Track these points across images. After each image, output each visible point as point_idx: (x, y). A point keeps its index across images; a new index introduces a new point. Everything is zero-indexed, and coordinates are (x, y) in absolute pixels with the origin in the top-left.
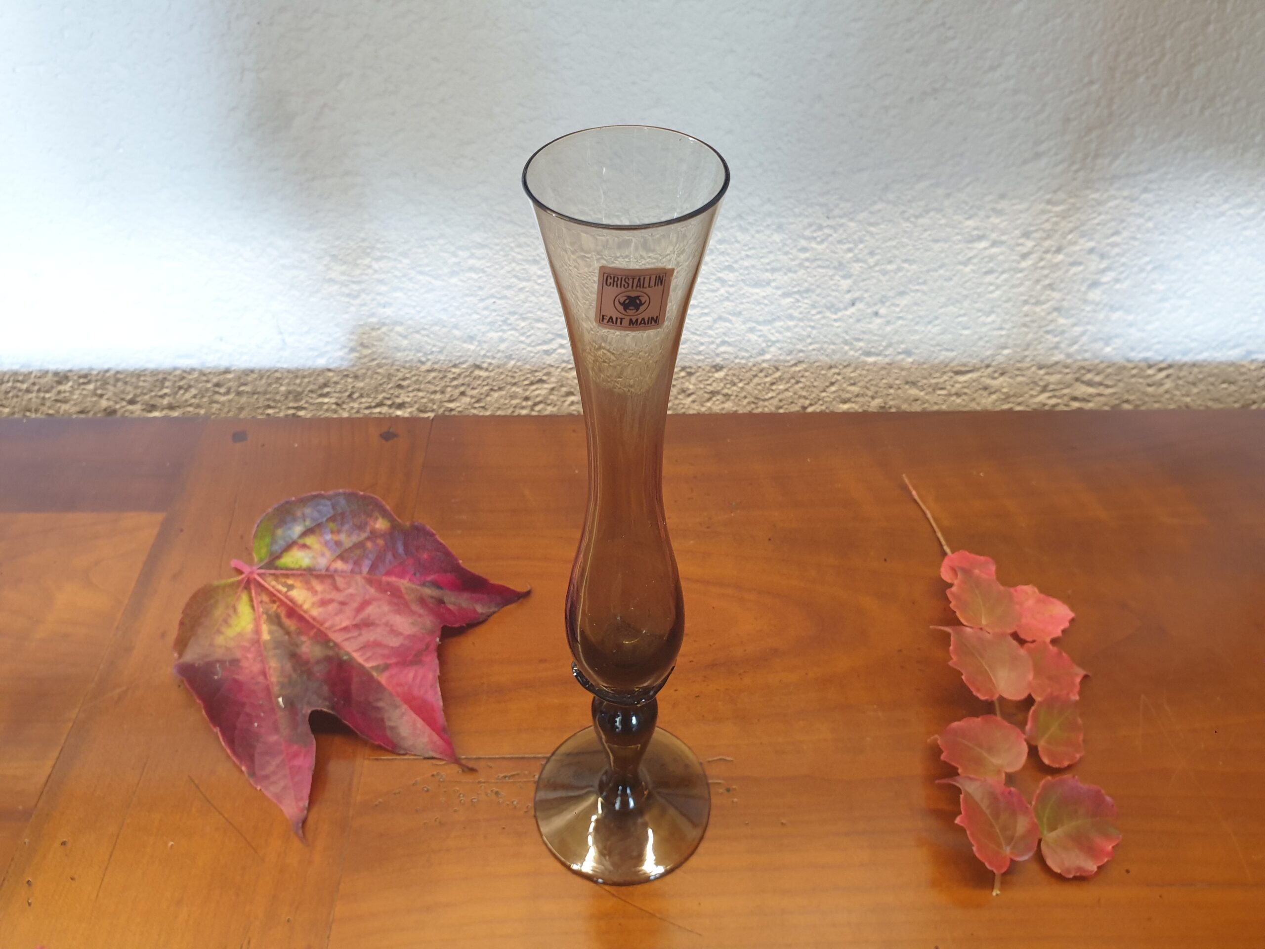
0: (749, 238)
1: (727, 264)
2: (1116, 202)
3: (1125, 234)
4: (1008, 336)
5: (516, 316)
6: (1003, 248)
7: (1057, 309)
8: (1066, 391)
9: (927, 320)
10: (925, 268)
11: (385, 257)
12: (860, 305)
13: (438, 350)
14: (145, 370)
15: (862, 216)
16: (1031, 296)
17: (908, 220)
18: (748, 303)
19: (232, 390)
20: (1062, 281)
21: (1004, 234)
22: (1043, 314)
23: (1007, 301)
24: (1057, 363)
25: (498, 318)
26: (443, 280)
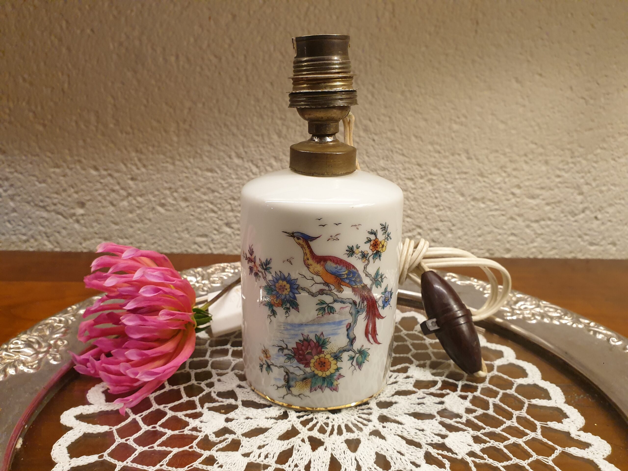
1: (516, 183)
12: (588, 212)
15: (590, 156)
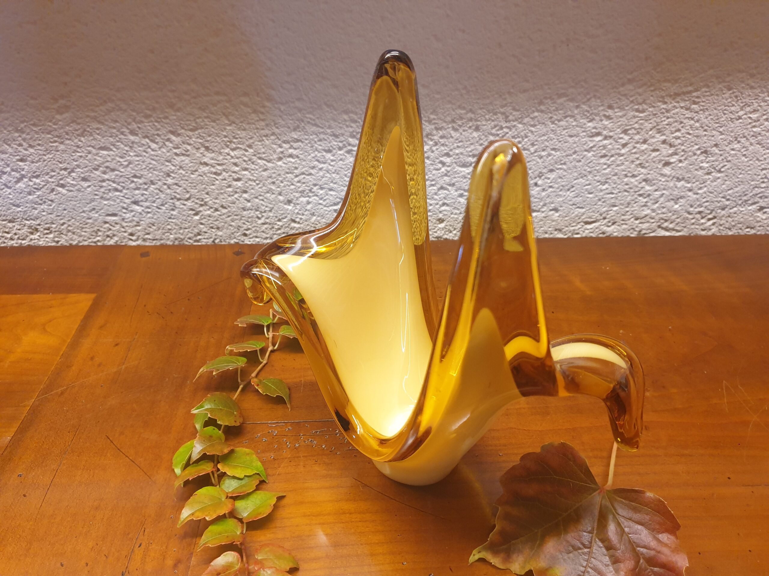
0: (458, 135)
2: (677, 110)
3: (683, 131)
4: (616, 198)
5: (317, 187)
6: (611, 141)
7: (645, 180)
9: (567, 188)
10: (564, 154)
11: (238, 148)
13: (269, 209)
16: (629, 172)
17: (553, 123)
18: (459, 177)
19: (140, 237)
20: (647, 162)
21: (611, 131)
22: (636, 183)
23: (614, 175)
24: (646, 216)
25: (306, 188)
26: (273, 163)
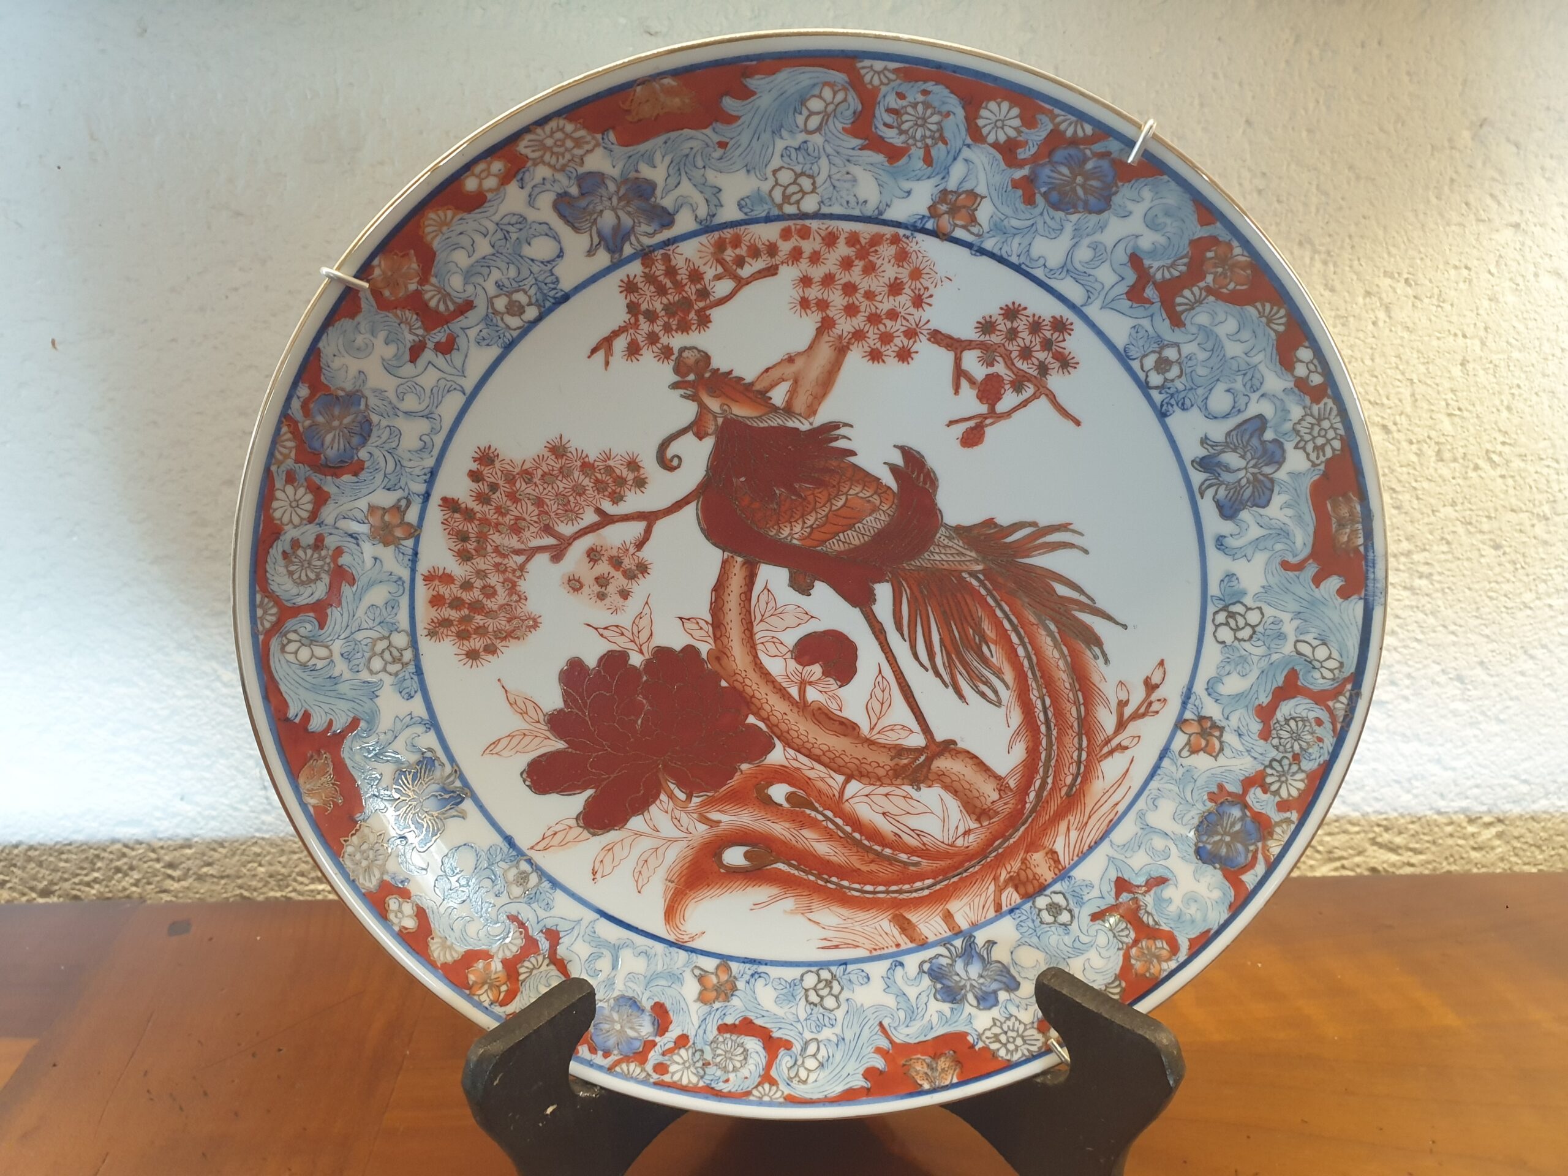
8: (1358, 859)
14: (70, 844)
19: (191, 872)
